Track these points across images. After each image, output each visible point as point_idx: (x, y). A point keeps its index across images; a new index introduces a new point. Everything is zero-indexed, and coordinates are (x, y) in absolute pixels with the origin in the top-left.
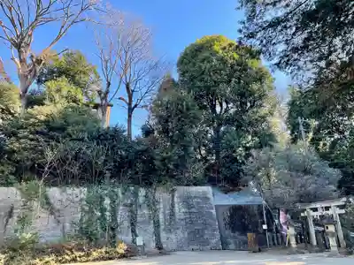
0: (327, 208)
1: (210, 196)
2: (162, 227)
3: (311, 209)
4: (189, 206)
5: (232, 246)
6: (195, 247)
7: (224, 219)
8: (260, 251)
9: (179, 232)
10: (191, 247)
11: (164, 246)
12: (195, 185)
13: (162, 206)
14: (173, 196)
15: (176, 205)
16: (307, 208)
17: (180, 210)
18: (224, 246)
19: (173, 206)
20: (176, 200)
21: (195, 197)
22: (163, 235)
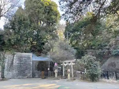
0: (69, 63)
1: (31, 57)
2: (6, 69)
3: (64, 63)
4: (20, 61)
5: (37, 76)
6: (20, 77)
7: (35, 66)
8: (45, 78)
9: (13, 71)
10: (18, 77)
11: (5, 77)
12: (25, 52)
13: (7, 60)
14: (14, 56)
15: (15, 60)
16: (63, 62)
17: (16, 62)
18: (34, 76)
19: (13, 60)
20: (15, 58)
21: (24, 57)
22: (6, 72)
